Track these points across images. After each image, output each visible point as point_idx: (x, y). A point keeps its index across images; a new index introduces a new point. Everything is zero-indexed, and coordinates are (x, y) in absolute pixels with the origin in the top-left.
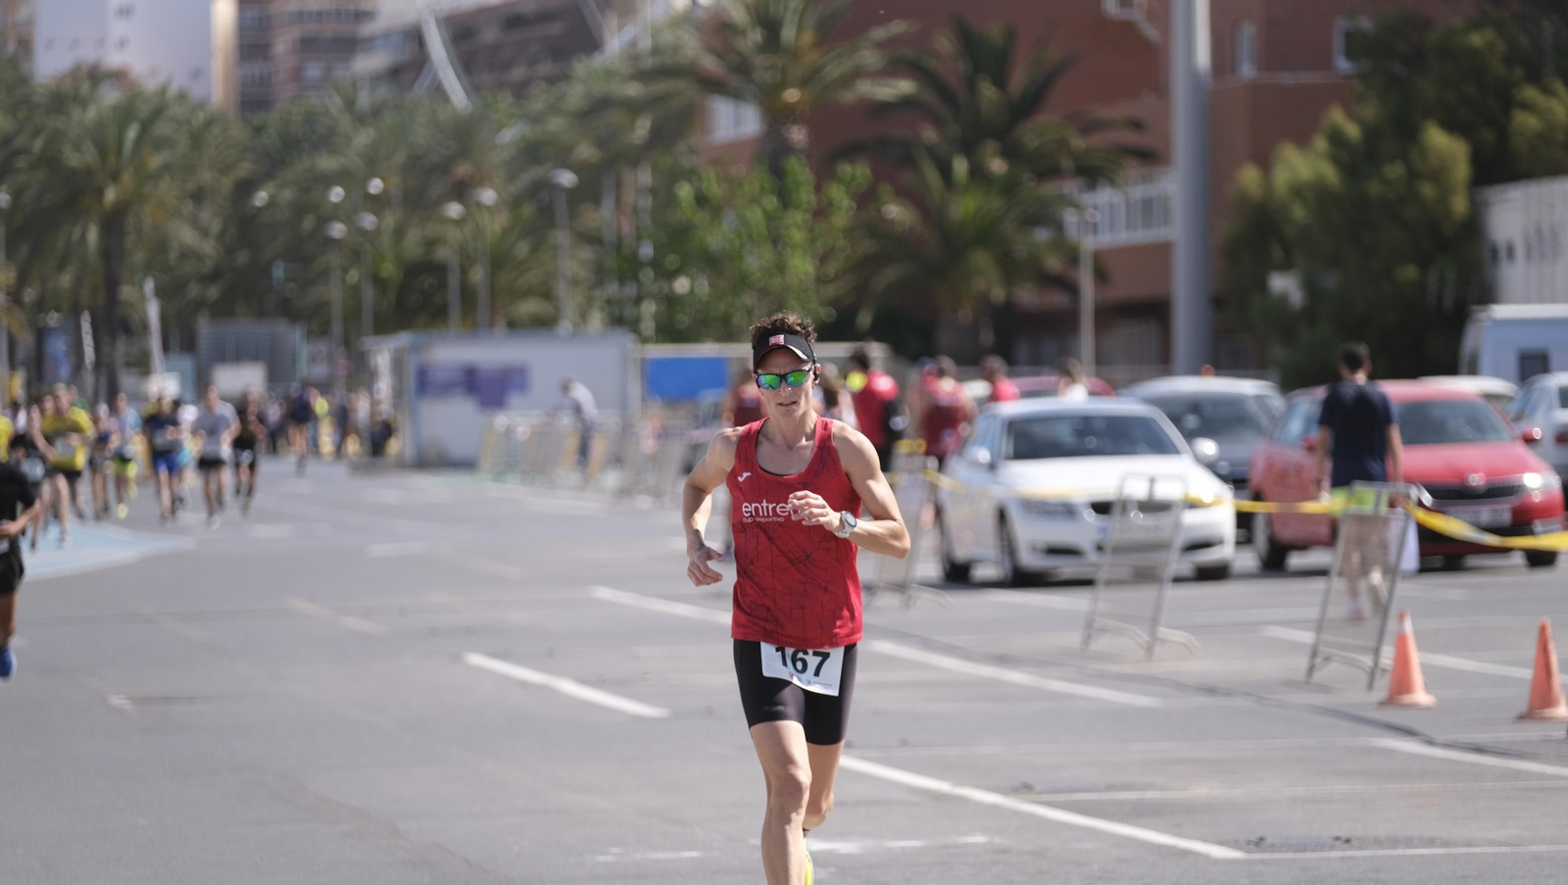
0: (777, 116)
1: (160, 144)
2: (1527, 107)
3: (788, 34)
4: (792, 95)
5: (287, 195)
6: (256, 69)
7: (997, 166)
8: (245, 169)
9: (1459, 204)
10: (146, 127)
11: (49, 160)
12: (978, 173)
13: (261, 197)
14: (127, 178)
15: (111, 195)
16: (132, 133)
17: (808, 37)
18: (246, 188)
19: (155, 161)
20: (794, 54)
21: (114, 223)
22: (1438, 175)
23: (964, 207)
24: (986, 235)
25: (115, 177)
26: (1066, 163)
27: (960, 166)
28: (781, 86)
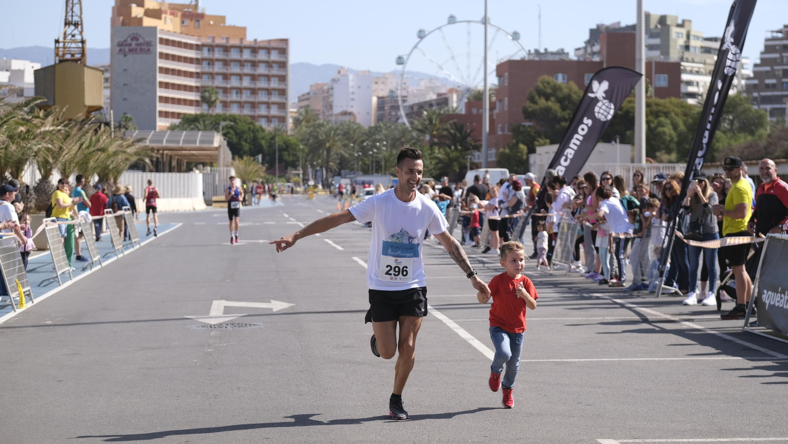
0: (432, 136)
1: (338, 135)
2: (538, 141)
3: (434, 121)
4: (435, 133)
5: (370, 143)
6: (381, 112)
7: (459, 147)
8: (364, 138)
9: (525, 157)
10: (335, 131)
11: (317, 137)
12: (456, 148)
13: (365, 144)
14: (331, 141)
15: (328, 145)
16: (333, 132)
17: (437, 122)
18: (363, 141)
19: (336, 138)
20: (435, 125)
21: (329, 150)
22: (521, 152)
23: (454, 155)
24: (456, 159)
25: (328, 141)
26: (471, 147)
27: (453, 148)
28: (433, 131)
